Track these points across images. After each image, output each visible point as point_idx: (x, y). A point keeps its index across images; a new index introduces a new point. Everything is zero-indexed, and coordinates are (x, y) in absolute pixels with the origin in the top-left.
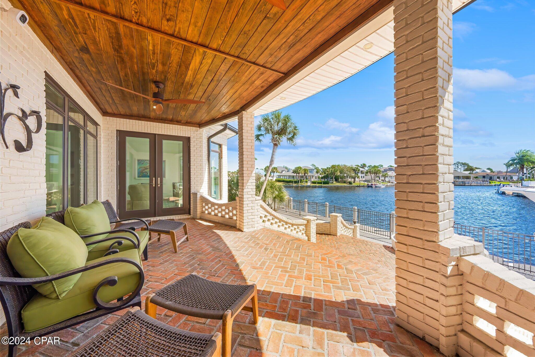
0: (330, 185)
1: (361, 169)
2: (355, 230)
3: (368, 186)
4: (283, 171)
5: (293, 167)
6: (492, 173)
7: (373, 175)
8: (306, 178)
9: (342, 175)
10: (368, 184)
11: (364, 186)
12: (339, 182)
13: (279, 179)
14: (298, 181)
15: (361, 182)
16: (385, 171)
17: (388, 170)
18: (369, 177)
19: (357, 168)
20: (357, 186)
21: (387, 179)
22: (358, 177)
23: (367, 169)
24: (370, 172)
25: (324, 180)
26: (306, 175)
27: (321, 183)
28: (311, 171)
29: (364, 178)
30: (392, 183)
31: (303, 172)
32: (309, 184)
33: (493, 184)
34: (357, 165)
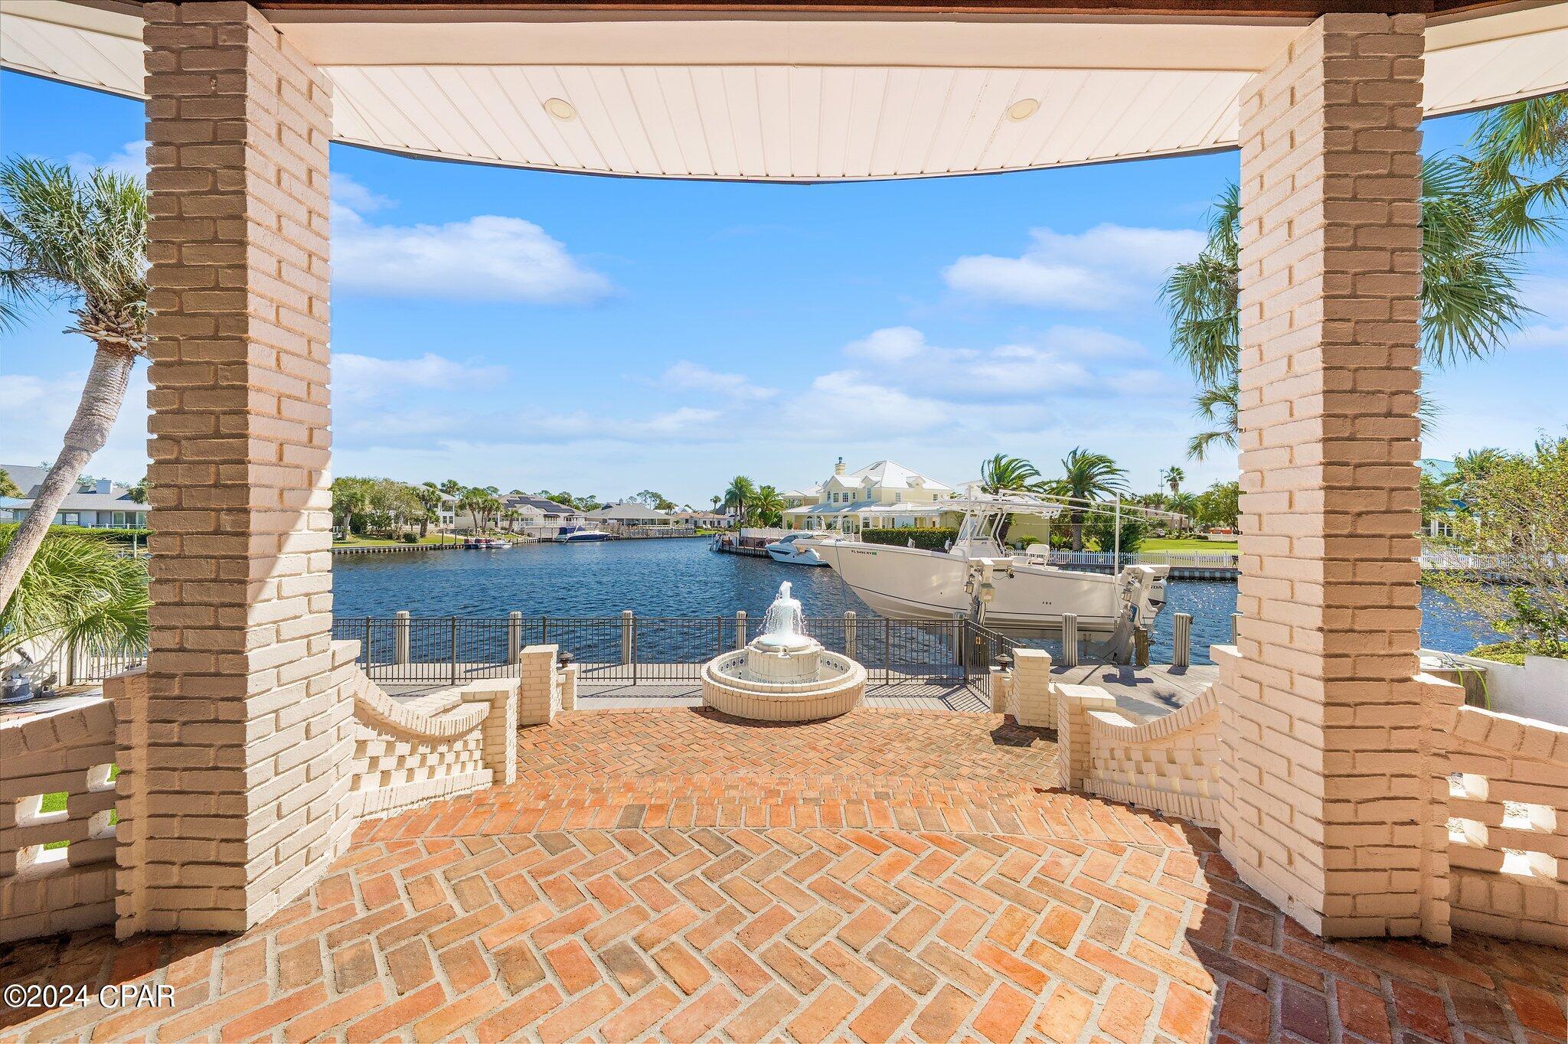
1: (445, 497)
3: (468, 547)
6: (696, 515)
7: (479, 516)
9: (378, 513)
10: (467, 541)
11: (453, 547)
12: (366, 536)
15: (444, 535)
16: (511, 503)
17: (515, 502)
18: (467, 519)
19: (433, 493)
20: (435, 548)
21: (516, 526)
22: (435, 521)
23: (462, 497)
24: (470, 505)
29: (451, 522)
30: (529, 536)
33: (699, 534)
34: (425, 484)
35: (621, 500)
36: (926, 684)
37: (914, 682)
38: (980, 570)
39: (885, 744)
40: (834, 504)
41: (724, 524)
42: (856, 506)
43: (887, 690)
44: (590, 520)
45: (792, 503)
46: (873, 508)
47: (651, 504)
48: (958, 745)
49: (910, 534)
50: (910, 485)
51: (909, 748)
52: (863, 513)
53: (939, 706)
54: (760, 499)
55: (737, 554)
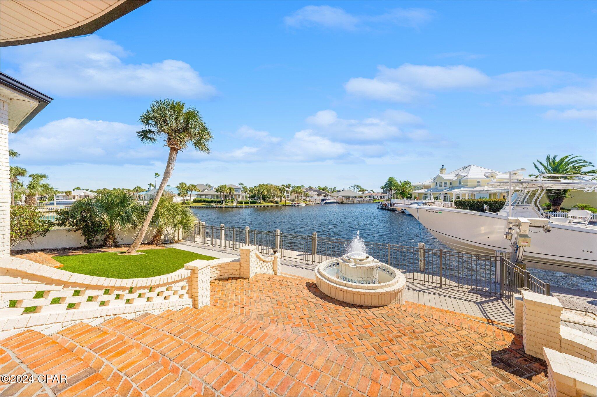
0: (257, 205)
1: (287, 189)
2: (275, 262)
3: (292, 205)
4: (206, 189)
5: (216, 186)
6: (374, 194)
7: (296, 195)
8: (232, 198)
9: (269, 194)
10: (292, 203)
11: (289, 205)
12: (266, 202)
13: (199, 199)
14: (223, 201)
15: (287, 201)
16: (307, 191)
17: (308, 190)
18: (293, 197)
19: (283, 188)
20: (283, 206)
21: (308, 198)
22: (284, 197)
23: (292, 189)
24: (294, 192)
25: (252, 199)
26: (231, 194)
27: (248, 203)
28: (237, 189)
29: (289, 197)
30: (312, 202)
31: (228, 191)
32: (235, 204)
33: (375, 202)
34: (282, 185)
35: (344, 189)
36: (469, 292)
37: (460, 289)
38: (518, 225)
39: (398, 337)
40: (439, 188)
41: (386, 198)
42: (452, 188)
43: (440, 291)
44: (332, 196)
45: (418, 188)
46: (462, 189)
47: (357, 190)
48: (456, 355)
49: (486, 202)
50: (487, 177)
51: (413, 345)
52: (455, 192)
53: (473, 310)
54: (400, 186)
55: (389, 210)
